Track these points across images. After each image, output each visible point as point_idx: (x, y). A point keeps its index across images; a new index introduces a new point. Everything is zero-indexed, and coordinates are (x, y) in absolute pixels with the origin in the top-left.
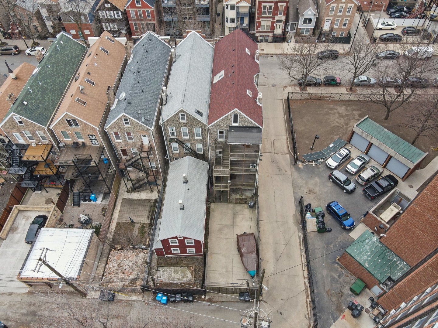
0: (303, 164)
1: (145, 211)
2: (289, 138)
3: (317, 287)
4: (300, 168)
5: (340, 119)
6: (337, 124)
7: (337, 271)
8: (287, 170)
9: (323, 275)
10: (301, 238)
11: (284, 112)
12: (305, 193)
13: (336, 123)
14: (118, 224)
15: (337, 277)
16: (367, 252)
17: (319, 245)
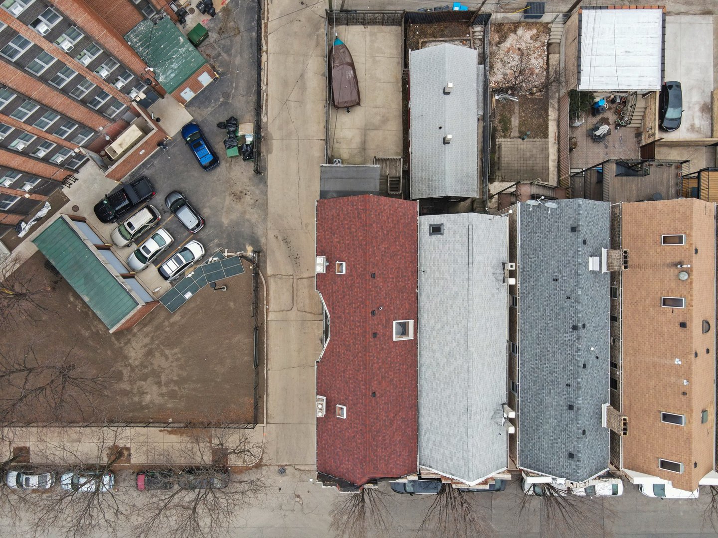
0: (244, 254)
1: (506, 159)
2: (264, 315)
3: (251, 39)
4: (252, 244)
5: (159, 366)
6: (167, 352)
7: (221, 63)
8: (274, 239)
9: (241, 56)
10: (264, 112)
11: (267, 386)
12: (249, 193)
13: (170, 356)
14: (546, 136)
15: (223, 54)
16: (178, 58)
17: (239, 101)
